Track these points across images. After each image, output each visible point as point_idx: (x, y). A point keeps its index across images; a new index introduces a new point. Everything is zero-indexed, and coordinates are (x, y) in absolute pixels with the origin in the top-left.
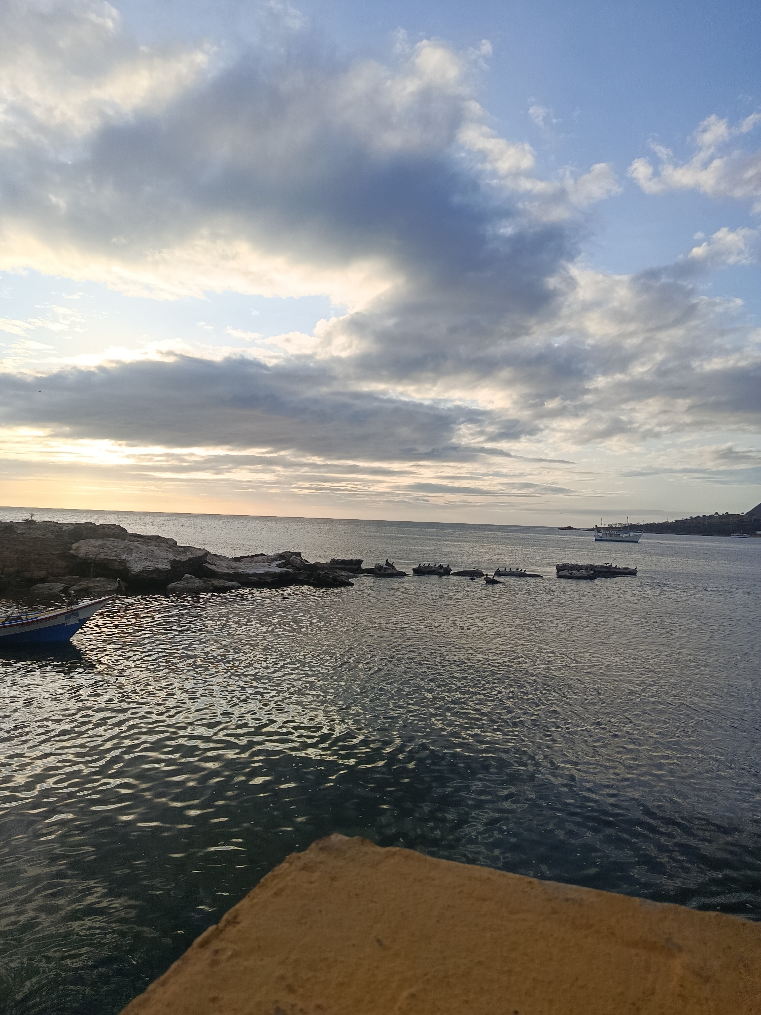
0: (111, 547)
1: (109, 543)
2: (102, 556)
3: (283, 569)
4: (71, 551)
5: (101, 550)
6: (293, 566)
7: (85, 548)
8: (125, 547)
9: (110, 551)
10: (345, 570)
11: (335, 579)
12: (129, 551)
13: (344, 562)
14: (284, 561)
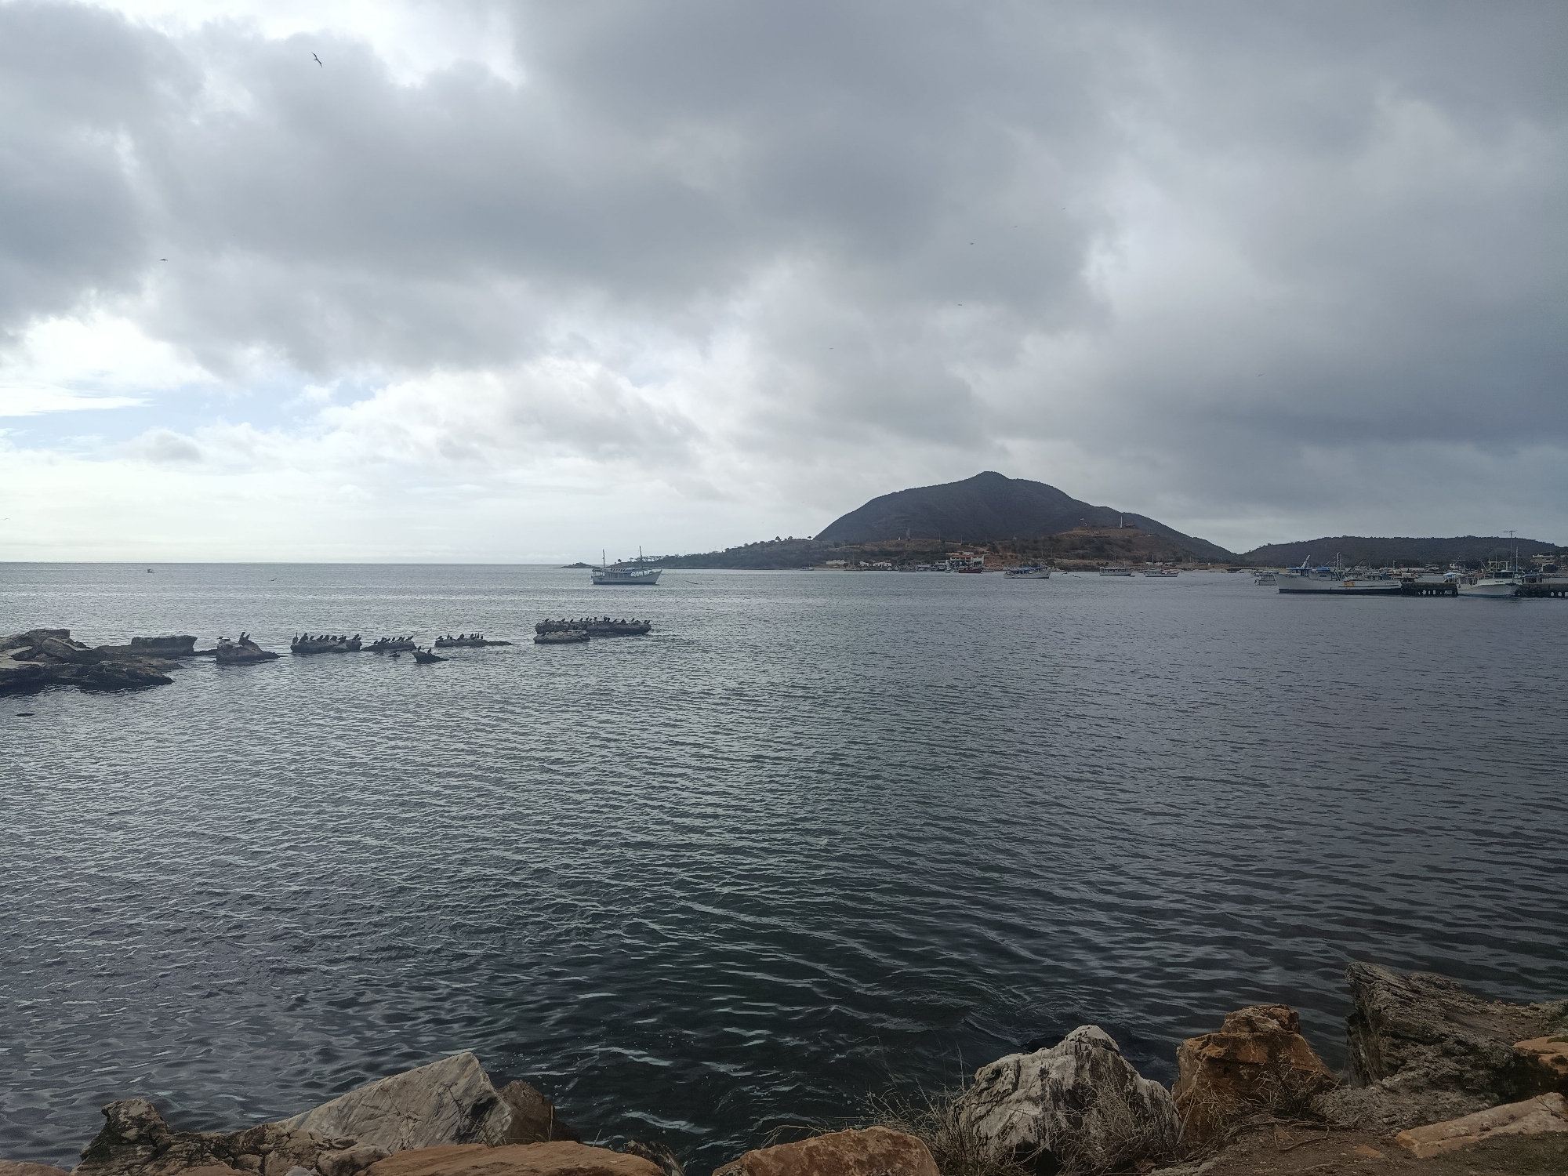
3: (25, 663)
6: (49, 655)
11: (132, 674)
13: (158, 642)
14: (30, 648)
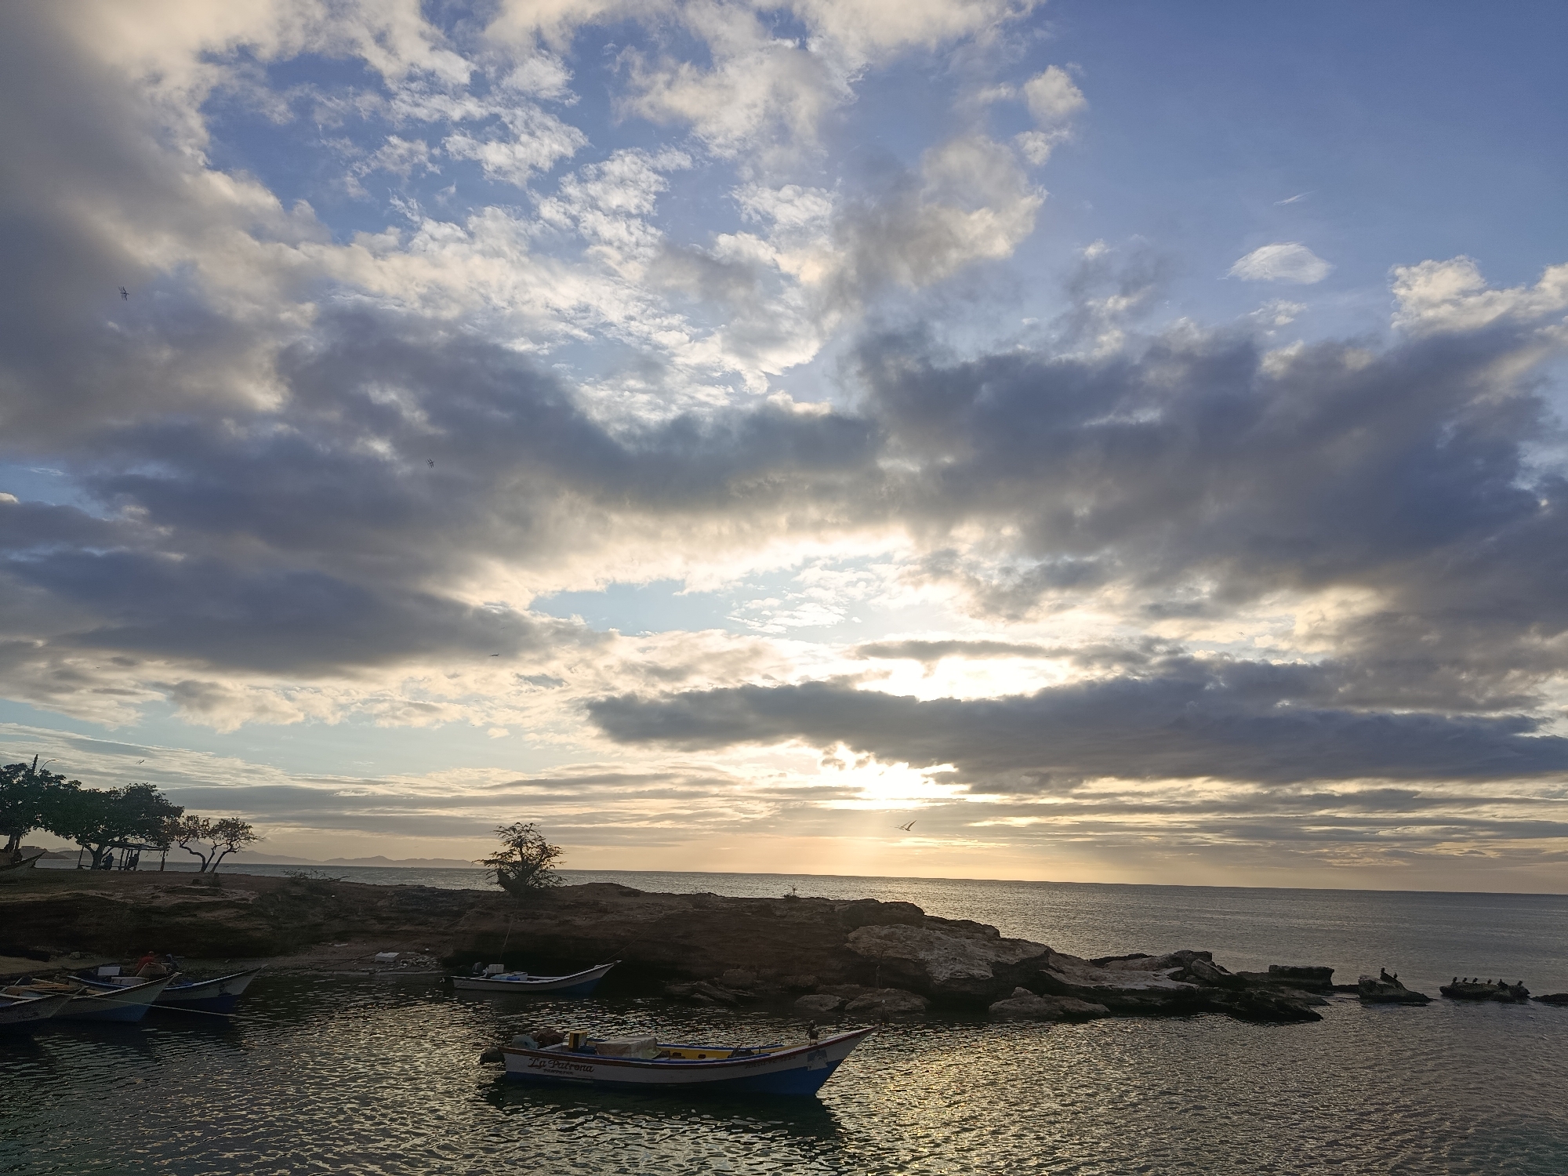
0: (902, 938)
1: (900, 931)
2: (891, 953)
3: (1180, 983)
4: (848, 945)
5: (888, 942)
6: (1200, 978)
7: (866, 939)
8: (922, 940)
9: (900, 945)
10: (1299, 987)
11: (1280, 1005)
12: (930, 945)
13: (1295, 972)
14: (1181, 969)
